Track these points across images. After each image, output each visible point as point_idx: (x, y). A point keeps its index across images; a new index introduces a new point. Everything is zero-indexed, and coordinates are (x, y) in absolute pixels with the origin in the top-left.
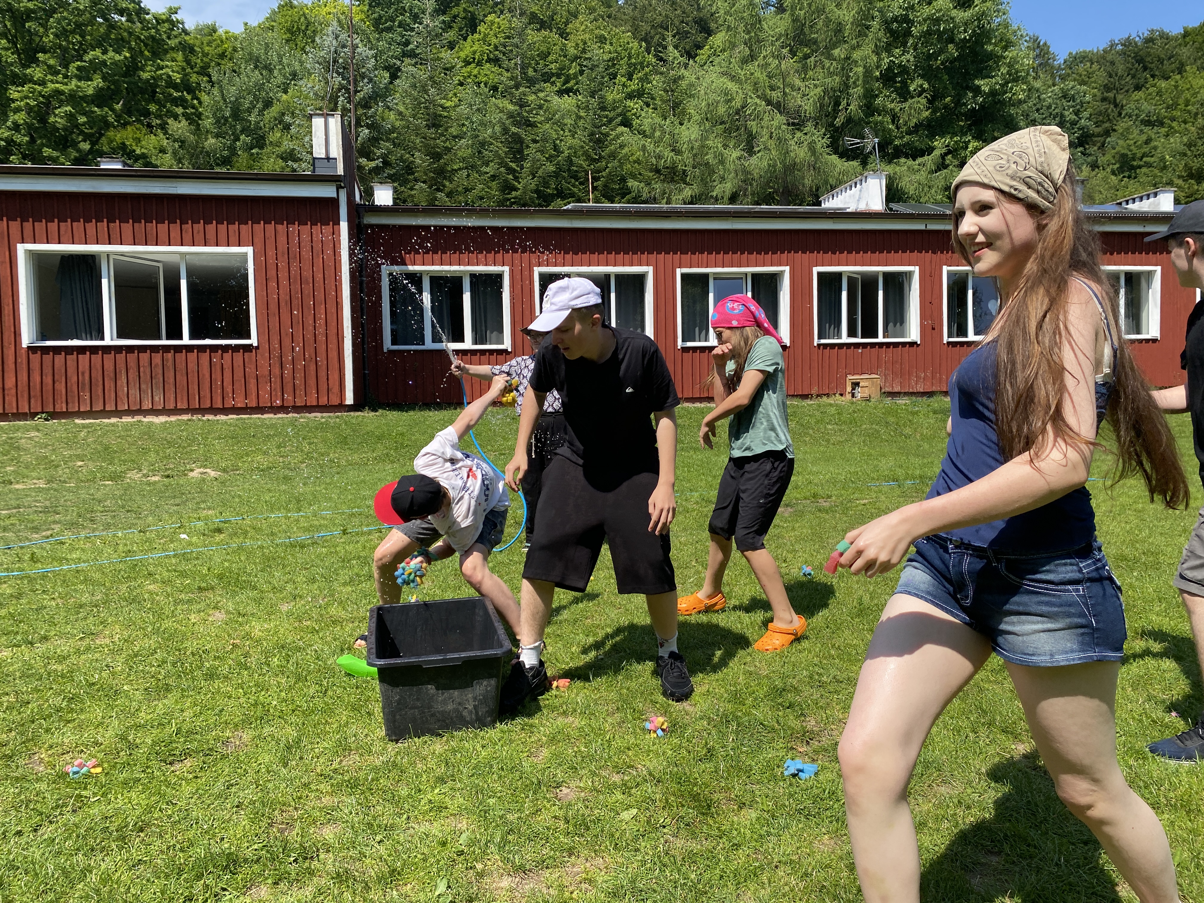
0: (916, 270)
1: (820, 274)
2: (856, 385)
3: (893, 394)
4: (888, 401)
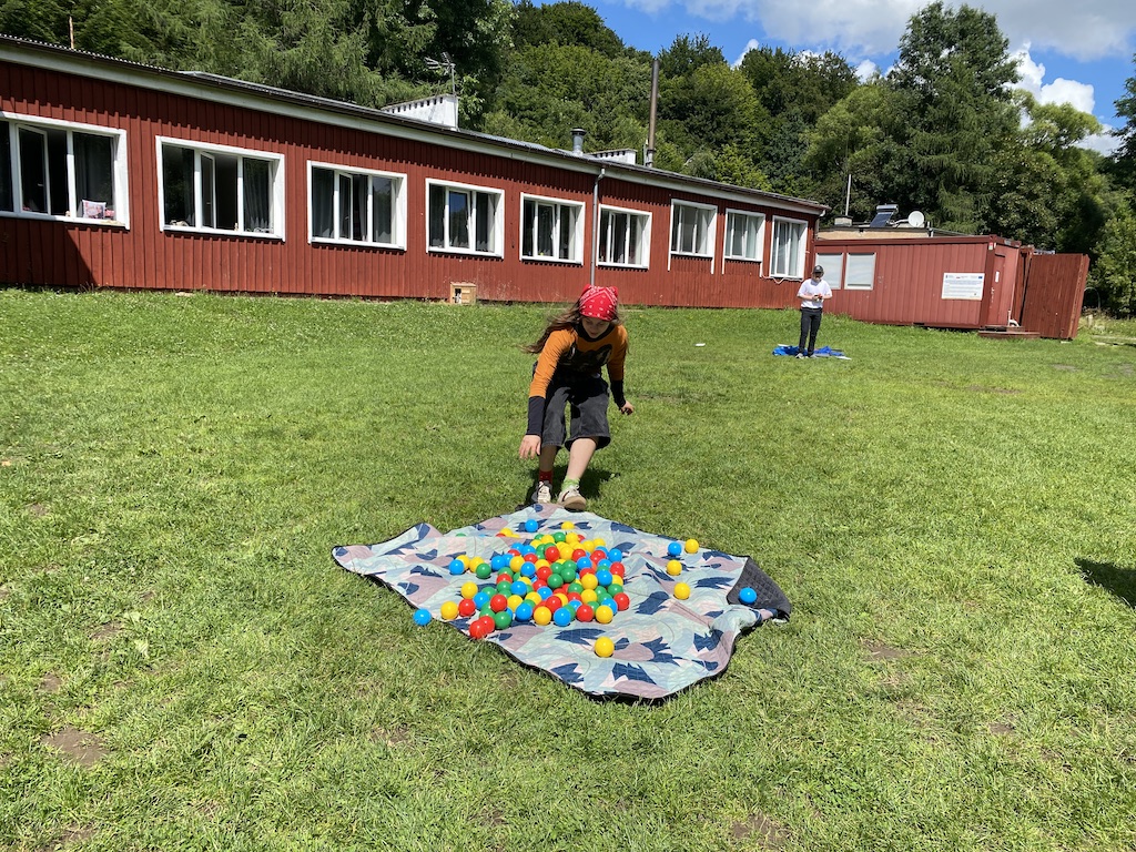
0: (502, 192)
1: (431, 186)
2: (458, 291)
3: (485, 302)
4: (483, 308)
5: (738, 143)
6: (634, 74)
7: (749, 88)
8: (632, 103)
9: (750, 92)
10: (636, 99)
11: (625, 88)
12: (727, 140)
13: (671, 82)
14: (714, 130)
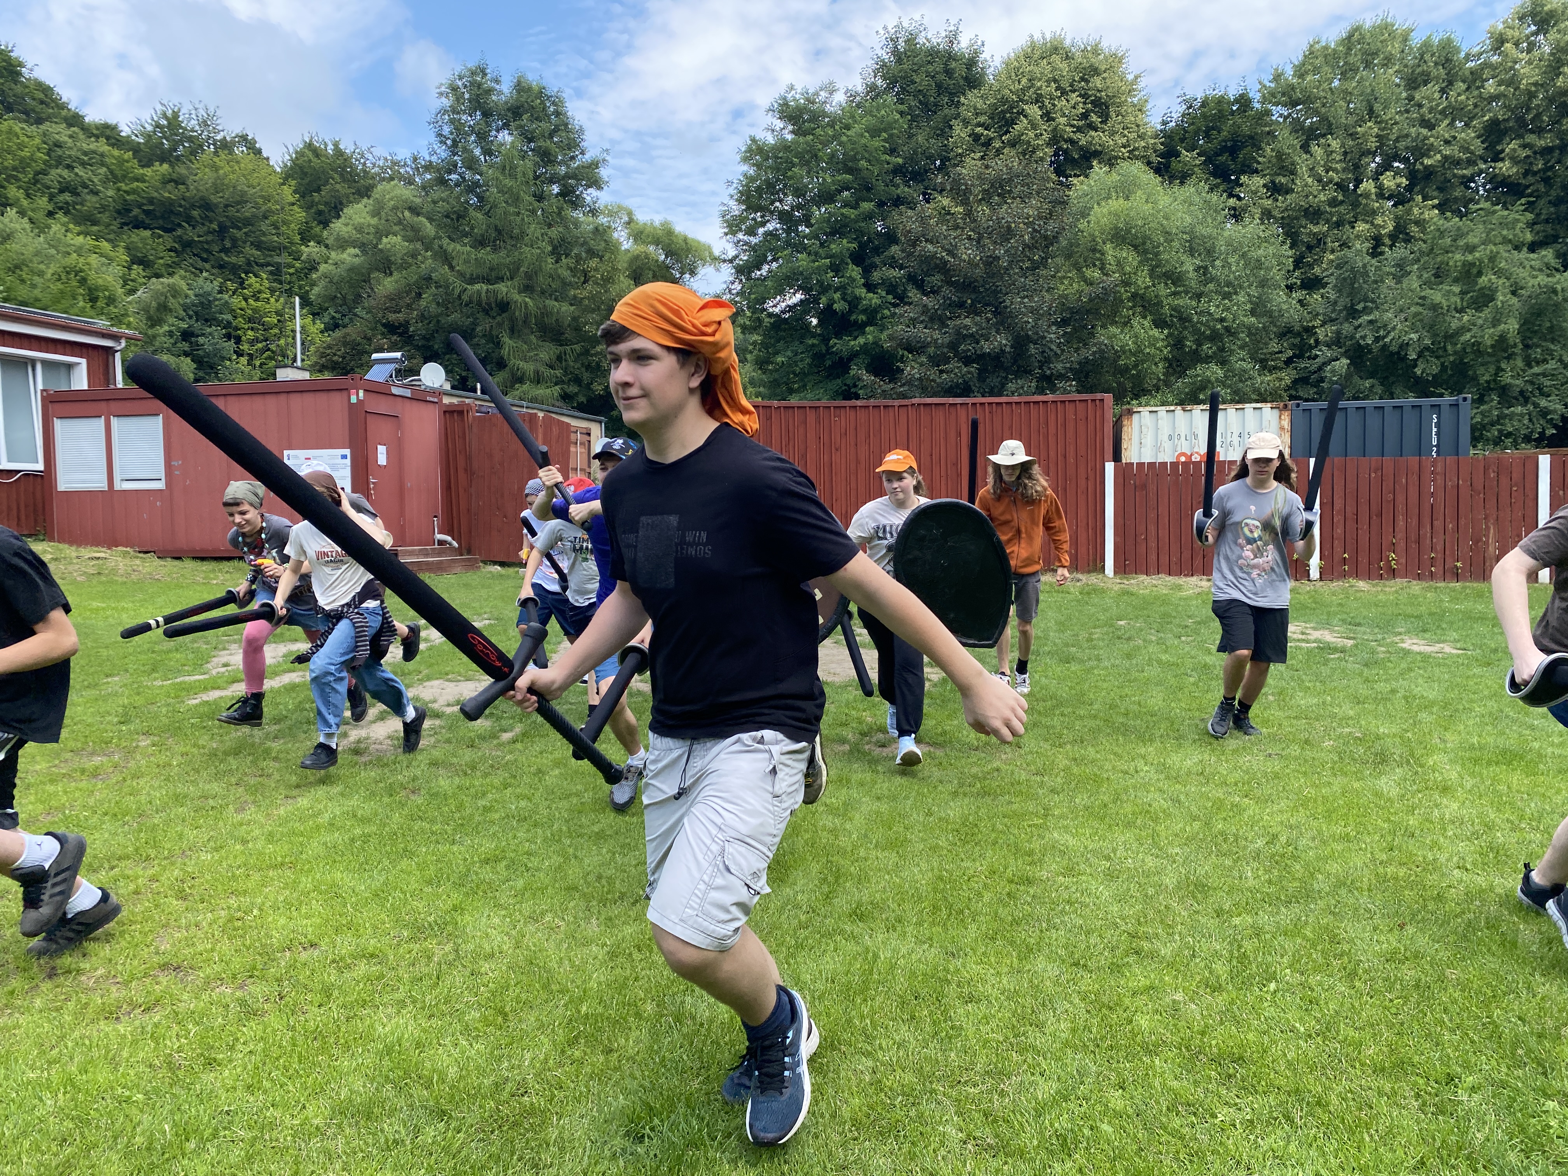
5: (271, 273)
6: (73, 153)
7: (288, 193)
8: (67, 197)
9: (291, 199)
10: (75, 193)
11: (54, 172)
12: (250, 267)
13: (148, 172)
14: (225, 250)
